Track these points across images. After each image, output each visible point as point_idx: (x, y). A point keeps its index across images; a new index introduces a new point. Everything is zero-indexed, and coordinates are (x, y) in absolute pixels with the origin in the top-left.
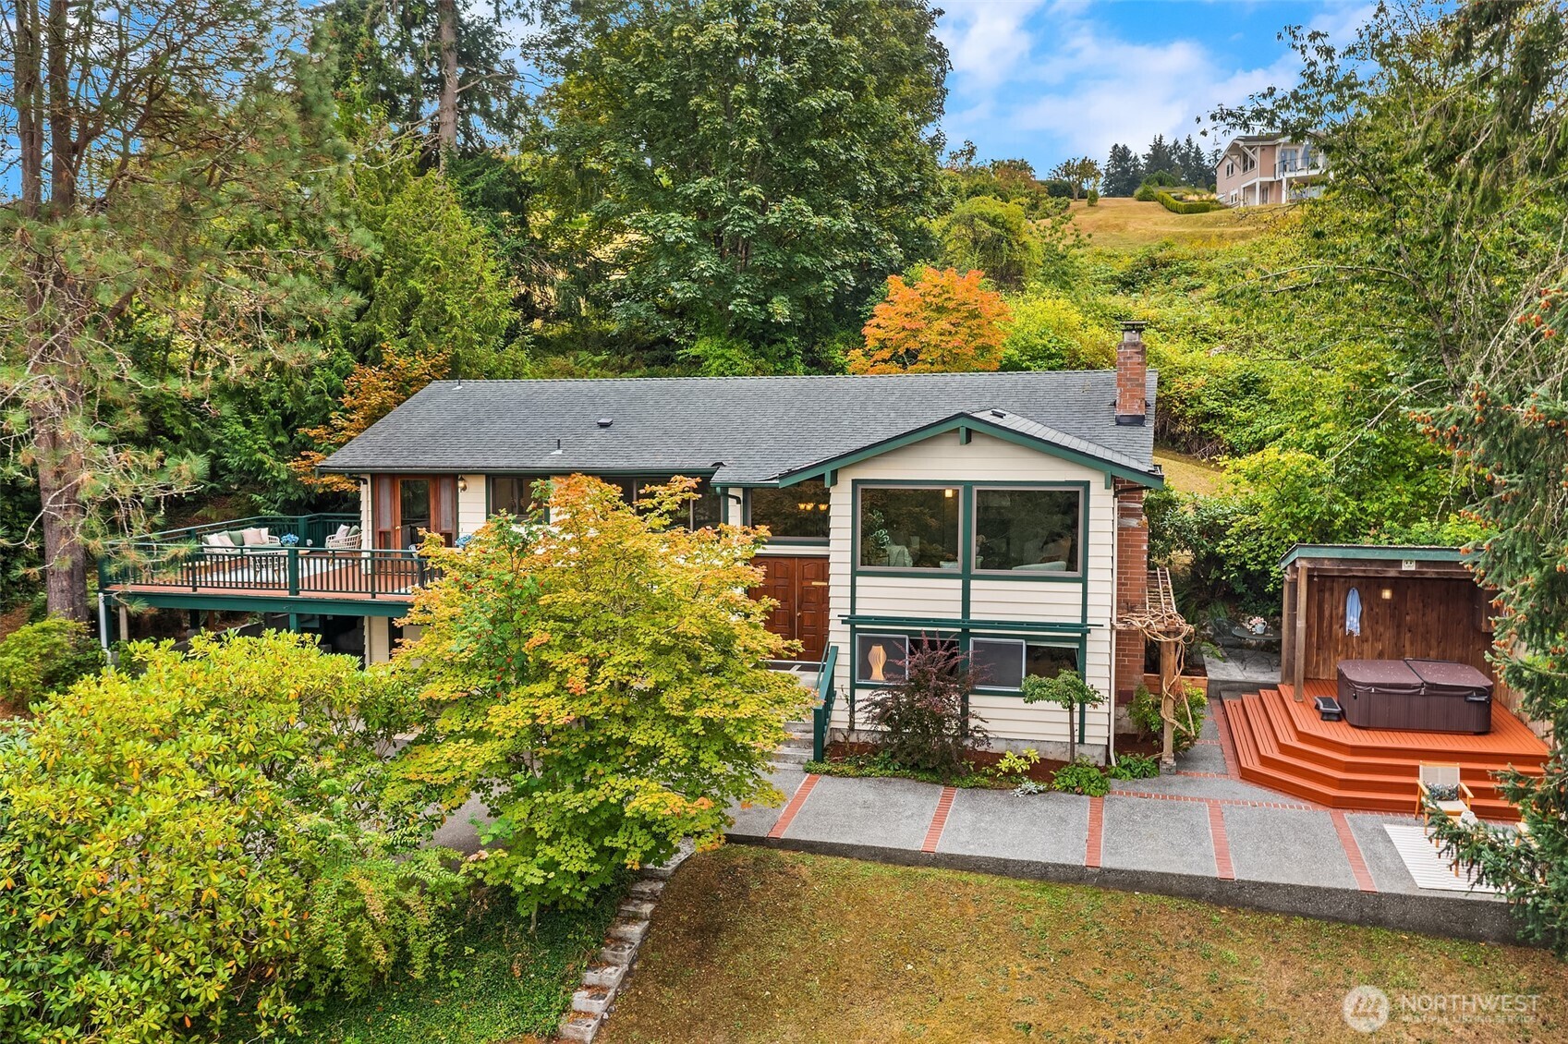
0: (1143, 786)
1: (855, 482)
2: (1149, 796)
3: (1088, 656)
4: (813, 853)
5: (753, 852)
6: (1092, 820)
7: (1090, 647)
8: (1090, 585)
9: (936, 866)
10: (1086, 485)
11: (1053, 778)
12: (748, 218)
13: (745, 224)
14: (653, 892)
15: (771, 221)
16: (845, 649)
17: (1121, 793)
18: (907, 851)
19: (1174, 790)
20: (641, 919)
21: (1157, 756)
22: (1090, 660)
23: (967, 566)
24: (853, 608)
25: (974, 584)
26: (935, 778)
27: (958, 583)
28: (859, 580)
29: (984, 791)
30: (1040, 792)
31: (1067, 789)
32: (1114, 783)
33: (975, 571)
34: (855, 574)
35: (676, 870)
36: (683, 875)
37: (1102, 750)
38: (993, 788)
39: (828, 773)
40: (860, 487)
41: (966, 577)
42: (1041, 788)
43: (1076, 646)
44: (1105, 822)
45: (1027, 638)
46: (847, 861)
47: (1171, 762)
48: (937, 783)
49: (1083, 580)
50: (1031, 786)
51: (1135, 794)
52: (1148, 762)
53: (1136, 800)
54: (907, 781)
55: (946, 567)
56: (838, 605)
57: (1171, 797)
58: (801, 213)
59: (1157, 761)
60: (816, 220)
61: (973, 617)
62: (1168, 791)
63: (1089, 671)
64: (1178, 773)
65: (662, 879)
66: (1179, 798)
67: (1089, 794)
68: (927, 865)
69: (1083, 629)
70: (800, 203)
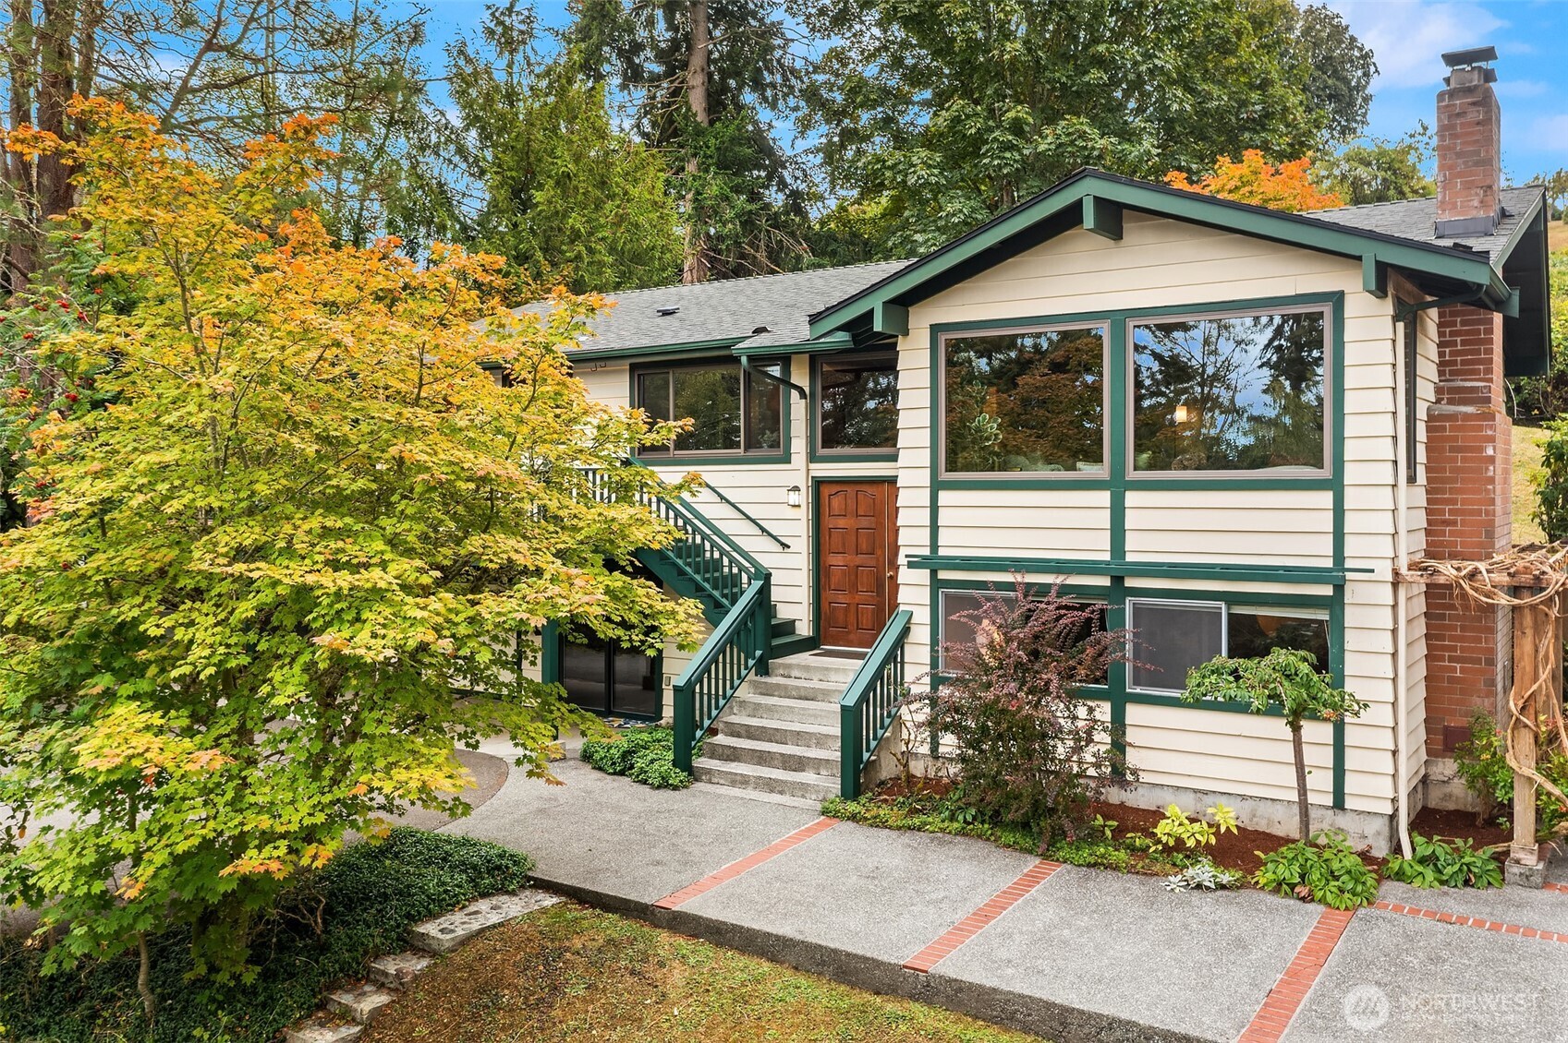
0: (1457, 902)
1: (936, 329)
2: (1462, 921)
3: (1349, 635)
4: (718, 944)
5: (614, 925)
6: (1307, 951)
7: (1351, 617)
8: (1348, 492)
9: (929, 1002)
10: (1338, 299)
11: (1260, 863)
12: (1009, 147)
13: (1008, 155)
14: (399, 975)
15: (1042, 148)
16: (922, 616)
17: (1398, 909)
18: (878, 964)
19: (1526, 917)
20: (354, 1021)
21: (1501, 847)
22: (1352, 640)
23: (1118, 469)
24: (934, 545)
25: (1132, 498)
26: (1028, 843)
27: (1104, 498)
28: (945, 497)
29: (1110, 874)
30: (1223, 887)
31: (1278, 887)
32: (1392, 890)
33: (1132, 475)
34: (936, 486)
35: (465, 941)
36: (469, 954)
37: (1380, 825)
38: (1131, 870)
39: (853, 818)
40: (943, 338)
41: (1118, 486)
42: (1226, 878)
43: (1323, 615)
44: (1333, 959)
45: (1231, 598)
46: (766, 966)
47: (1531, 860)
48: (1030, 852)
49: (1335, 485)
50: (1204, 871)
51: (1429, 914)
52: (1480, 858)
53: (1424, 923)
54: (981, 843)
55: (1087, 470)
56: (912, 539)
57: (1514, 929)
58: (1083, 135)
59: (1500, 858)
60: (1101, 143)
61: (1130, 558)
62: (1512, 916)
63: (1352, 665)
64: (1546, 884)
65: (434, 954)
66: (1530, 932)
67: (1322, 901)
68: (913, 997)
69: (1337, 576)
70: (1082, 123)
